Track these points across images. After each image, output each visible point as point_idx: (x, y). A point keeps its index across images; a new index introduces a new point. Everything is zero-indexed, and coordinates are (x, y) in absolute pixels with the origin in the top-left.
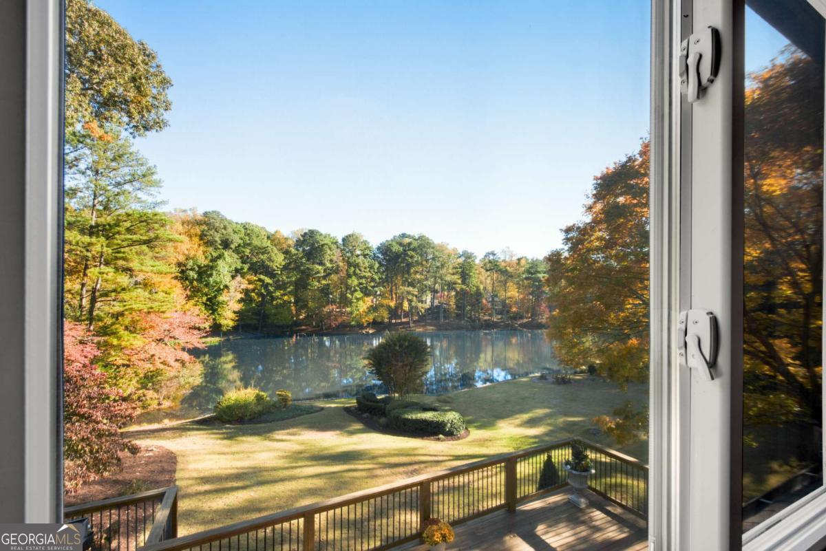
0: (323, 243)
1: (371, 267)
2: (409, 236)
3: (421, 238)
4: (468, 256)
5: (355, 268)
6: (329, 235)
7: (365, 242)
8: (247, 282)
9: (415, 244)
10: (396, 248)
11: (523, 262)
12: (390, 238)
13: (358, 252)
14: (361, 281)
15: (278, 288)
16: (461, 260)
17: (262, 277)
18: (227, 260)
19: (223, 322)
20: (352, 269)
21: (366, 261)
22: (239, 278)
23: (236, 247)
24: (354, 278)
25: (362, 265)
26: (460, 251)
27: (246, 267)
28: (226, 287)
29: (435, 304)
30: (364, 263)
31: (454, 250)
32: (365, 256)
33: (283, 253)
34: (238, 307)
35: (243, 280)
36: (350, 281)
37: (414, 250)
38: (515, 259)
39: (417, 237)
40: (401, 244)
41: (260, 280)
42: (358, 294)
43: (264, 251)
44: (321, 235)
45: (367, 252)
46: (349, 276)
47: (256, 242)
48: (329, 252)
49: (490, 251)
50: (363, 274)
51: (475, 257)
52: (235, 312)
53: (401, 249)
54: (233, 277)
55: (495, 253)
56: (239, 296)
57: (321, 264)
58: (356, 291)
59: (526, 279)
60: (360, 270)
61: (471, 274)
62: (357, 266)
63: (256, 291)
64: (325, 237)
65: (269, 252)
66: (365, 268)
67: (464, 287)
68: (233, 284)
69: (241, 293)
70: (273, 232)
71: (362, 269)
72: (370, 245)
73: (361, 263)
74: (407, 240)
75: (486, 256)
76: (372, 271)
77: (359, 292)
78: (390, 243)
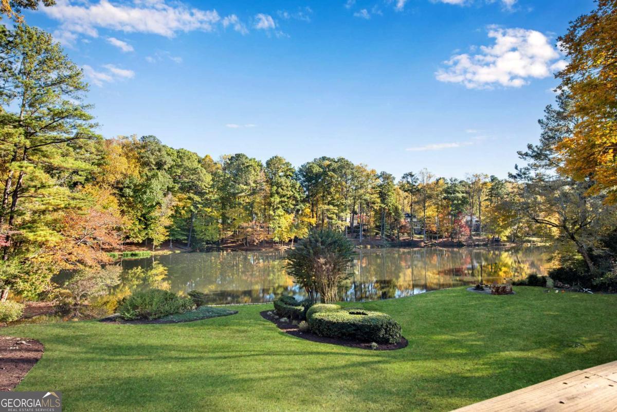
0: (248, 164)
1: (293, 186)
2: (329, 159)
3: (340, 160)
4: (386, 177)
5: (278, 187)
6: (254, 159)
7: (287, 164)
8: (177, 200)
9: (335, 165)
10: (316, 169)
11: (441, 182)
12: (311, 160)
13: (281, 174)
14: (283, 199)
15: (205, 205)
16: (380, 181)
17: (192, 195)
18: (160, 179)
19: (154, 236)
20: (275, 188)
21: (288, 181)
22: (170, 196)
23: (169, 168)
24: (276, 195)
25: (284, 184)
26: (379, 173)
27: (177, 186)
28: (158, 203)
29: (355, 225)
30: (286, 183)
31: (373, 171)
32: (287, 176)
33: (212, 175)
34: (168, 222)
35: (174, 198)
36: (272, 199)
37: (334, 170)
38: (433, 180)
39: (336, 160)
40: (320, 166)
41: (190, 198)
42: (280, 212)
43: (194, 171)
44: (247, 158)
45: (288, 173)
46: (272, 195)
47: (187, 163)
48: (253, 172)
49: (407, 172)
50: (285, 193)
51: (394, 178)
52: (166, 227)
53: (322, 170)
54: (165, 195)
55: (413, 174)
56: (170, 213)
57: (247, 184)
58: (278, 208)
59: (445, 198)
60: (283, 189)
61: (390, 193)
62: (279, 185)
63: (186, 208)
64: (250, 160)
65: (199, 173)
66: (287, 187)
67: (383, 206)
68: (165, 201)
69: (172, 210)
70: (203, 157)
71: (285, 188)
72: (292, 167)
73: (284, 182)
74: (327, 162)
75: (404, 177)
76: (293, 190)
77: (281, 209)
78: (311, 164)
